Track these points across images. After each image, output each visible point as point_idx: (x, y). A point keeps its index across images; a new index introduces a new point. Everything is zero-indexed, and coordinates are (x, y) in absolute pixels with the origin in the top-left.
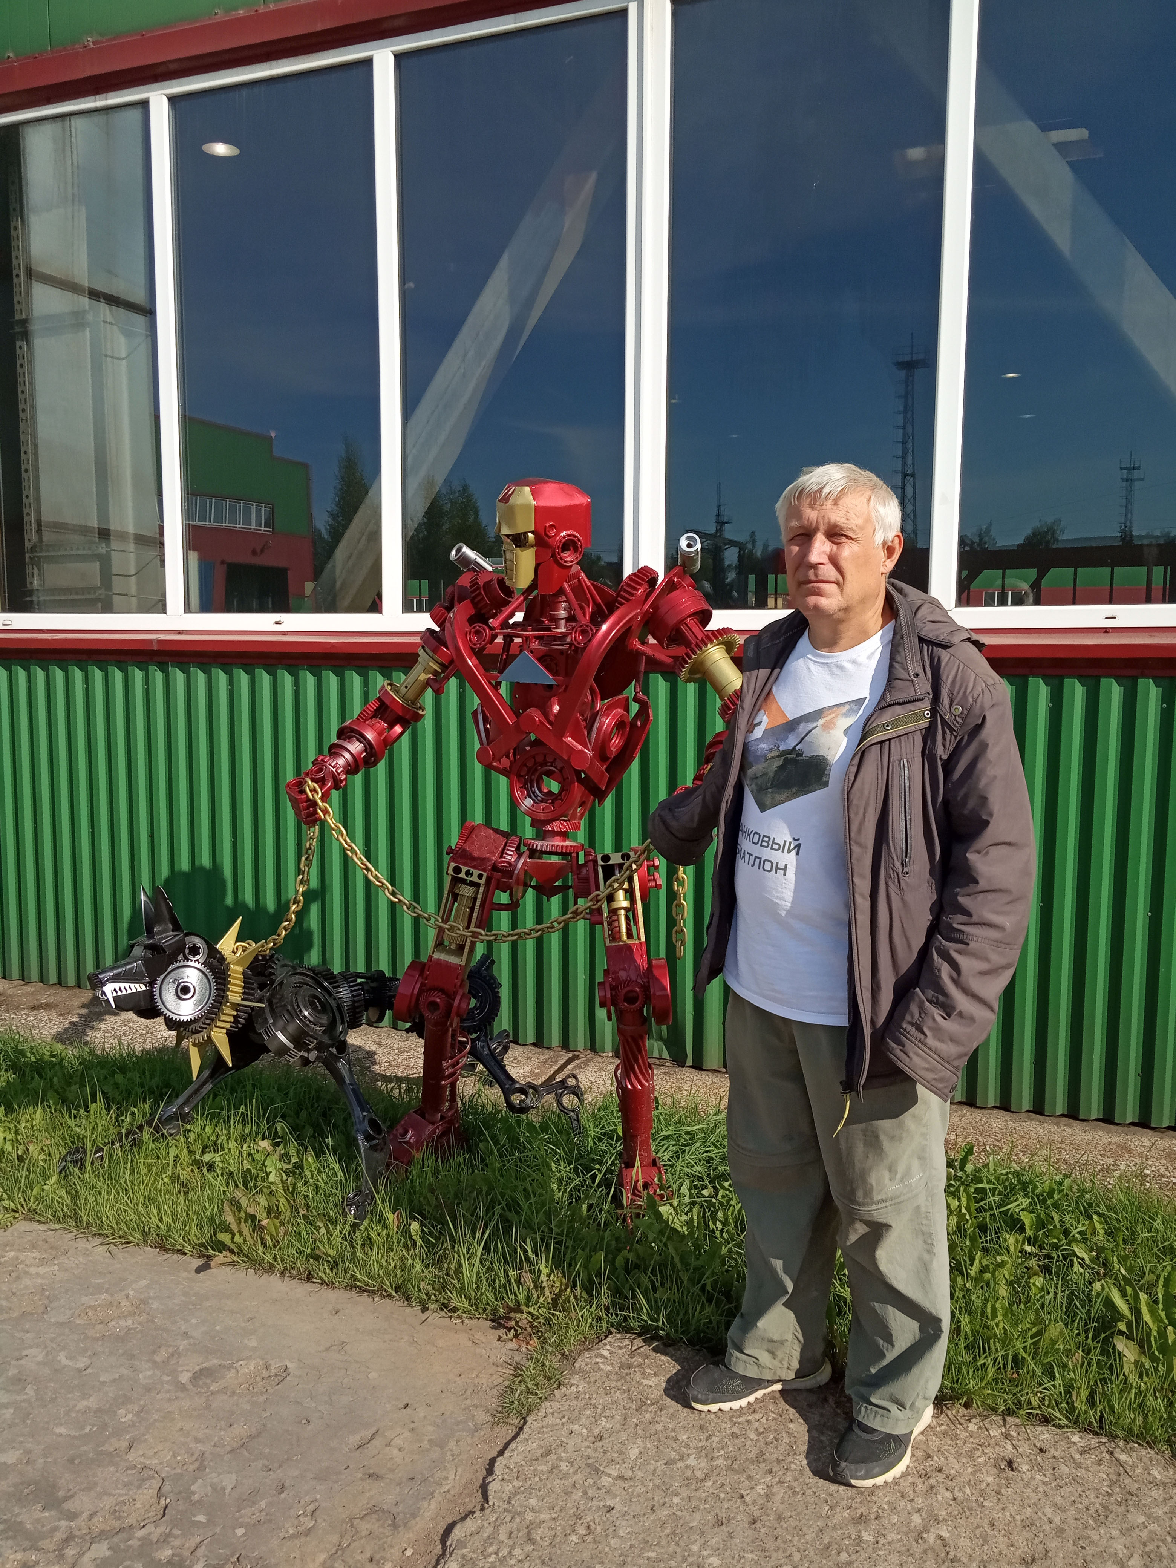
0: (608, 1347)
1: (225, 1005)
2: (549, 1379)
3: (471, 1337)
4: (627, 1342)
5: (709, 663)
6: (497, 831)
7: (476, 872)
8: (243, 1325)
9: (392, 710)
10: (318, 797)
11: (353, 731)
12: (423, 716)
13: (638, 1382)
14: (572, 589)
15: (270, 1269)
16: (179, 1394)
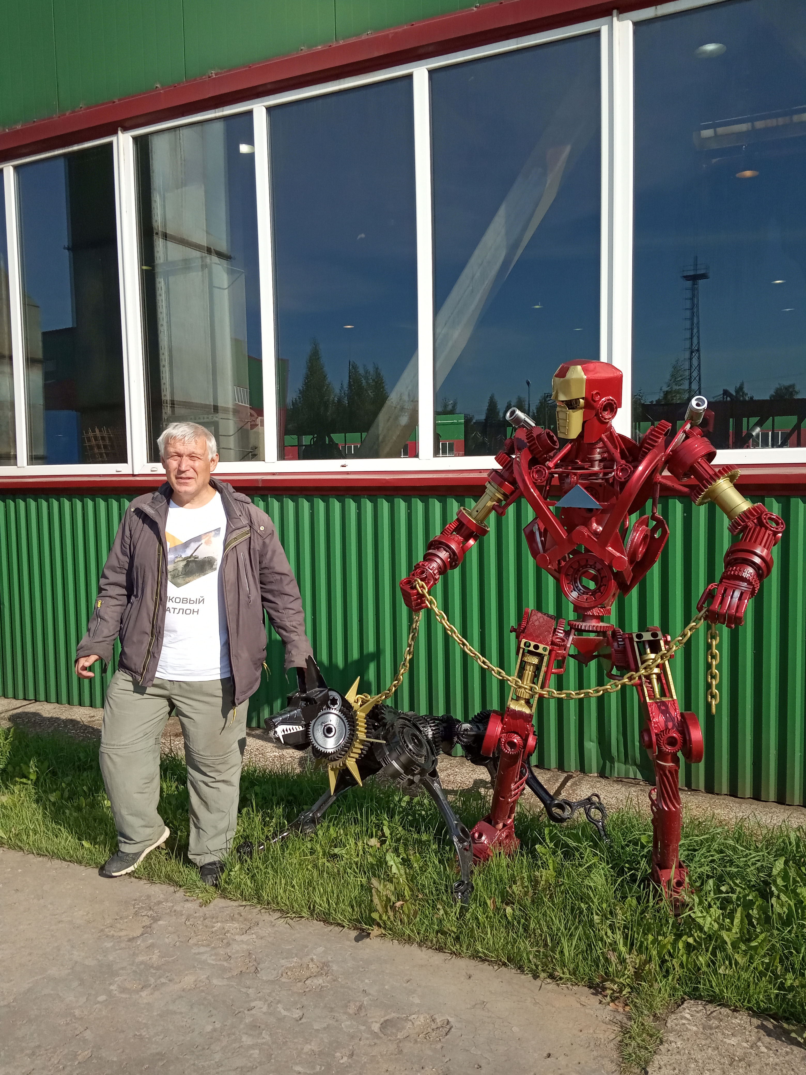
0: (688, 1011)
1: (356, 741)
2: (651, 1036)
3: (578, 1000)
4: (701, 1007)
5: (719, 491)
6: (548, 616)
7: (541, 646)
8: (404, 985)
9: (467, 528)
10: (426, 591)
11: (441, 543)
12: (488, 531)
13: (722, 1041)
14: (607, 438)
15: (410, 940)
16: (376, 1041)
